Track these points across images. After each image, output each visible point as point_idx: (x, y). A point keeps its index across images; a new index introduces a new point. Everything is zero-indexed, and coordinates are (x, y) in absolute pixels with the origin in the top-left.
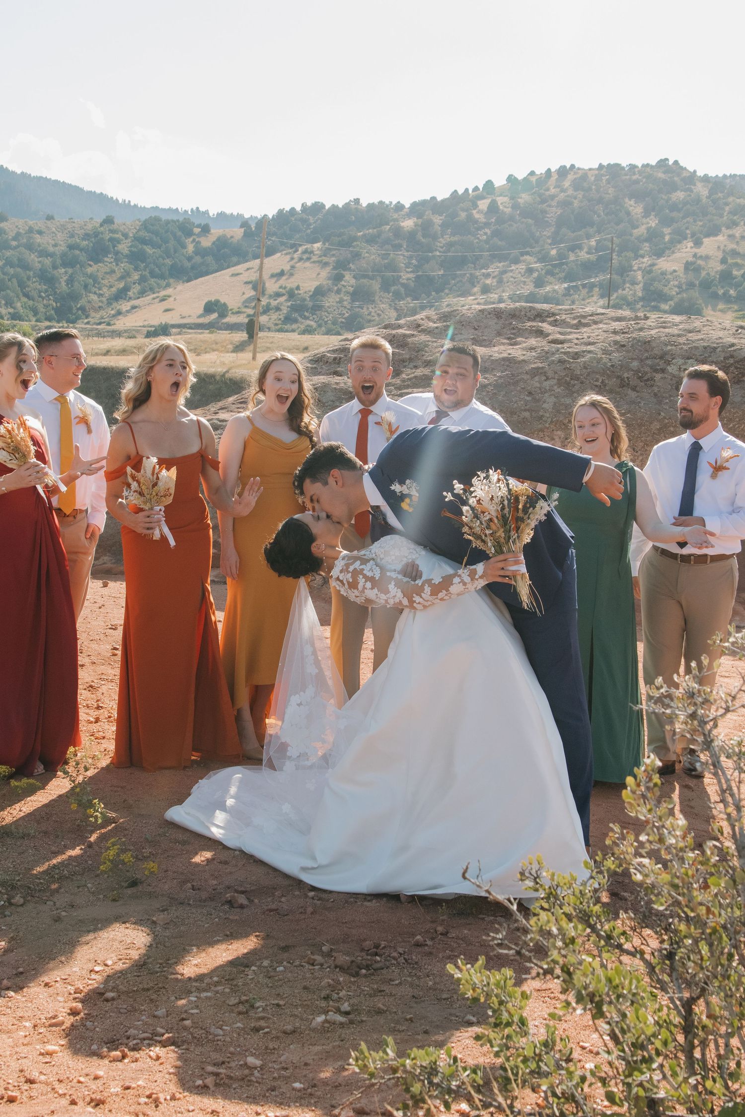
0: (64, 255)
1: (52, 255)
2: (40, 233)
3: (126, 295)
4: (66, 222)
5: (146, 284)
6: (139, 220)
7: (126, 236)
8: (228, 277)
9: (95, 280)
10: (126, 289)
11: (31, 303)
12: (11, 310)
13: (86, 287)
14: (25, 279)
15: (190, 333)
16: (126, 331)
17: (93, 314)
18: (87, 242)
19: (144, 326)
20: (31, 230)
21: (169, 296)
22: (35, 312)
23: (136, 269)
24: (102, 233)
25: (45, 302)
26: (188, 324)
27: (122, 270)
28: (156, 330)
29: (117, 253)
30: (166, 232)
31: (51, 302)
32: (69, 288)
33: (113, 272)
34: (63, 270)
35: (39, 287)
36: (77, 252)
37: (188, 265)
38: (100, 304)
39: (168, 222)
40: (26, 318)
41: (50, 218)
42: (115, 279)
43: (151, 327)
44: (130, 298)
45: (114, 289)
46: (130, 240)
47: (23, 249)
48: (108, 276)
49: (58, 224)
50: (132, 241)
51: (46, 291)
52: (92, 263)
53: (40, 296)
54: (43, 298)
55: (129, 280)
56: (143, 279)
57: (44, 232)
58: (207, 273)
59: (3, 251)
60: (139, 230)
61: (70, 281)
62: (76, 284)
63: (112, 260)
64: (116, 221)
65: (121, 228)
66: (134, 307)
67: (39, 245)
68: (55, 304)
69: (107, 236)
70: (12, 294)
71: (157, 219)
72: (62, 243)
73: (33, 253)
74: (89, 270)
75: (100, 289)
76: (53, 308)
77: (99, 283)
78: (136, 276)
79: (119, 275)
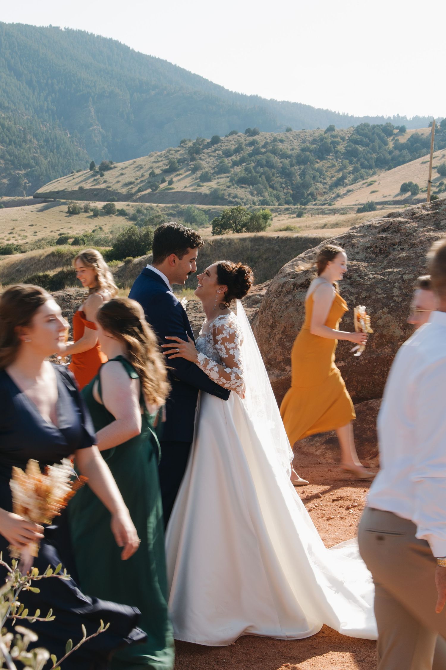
0: (298, 156)
1: (290, 157)
2: (282, 141)
3: (343, 182)
4: (300, 132)
5: (358, 173)
6: (353, 127)
7: (343, 139)
8: (419, 165)
9: (321, 173)
10: (343, 178)
11: (275, 192)
12: (261, 198)
13: (314, 178)
14: (271, 175)
15: (390, 208)
16: (342, 209)
17: (319, 198)
18: (315, 146)
19: (356, 205)
20: (275, 140)
21: (375, 182)
22: (278, 198)
23: (351, 163)
24: (326, 138)
25: (285, 191)
26: (389, 201)
27: (340, 164)
28: (364, 207)
29: (337, 152)
30: (373, 134)
31: (290, 191)
32: (302, 180)
33: (334, 166)
34: (297, 168)
35: (281, 180)
36: (308, 153)
37: (389, 157)
38: (325, 190)
39: (374, 127)
40: (272, 203)
41: (289, 130)
42: (335, 171)
43: (361, 205)
44: (346, 185)
45: (334, 179)
46: (346, 142)
47: (269, 154)
48: (330, 170)
49: (294, 134)
50: (348, 142)
51: (286, 183)
52: (318, 161)
53: (281, 187)
54: (284, 188)
55: (345, 171)
56: (355, 170)
57: (284, 141)
58: (404, 162)
59: (256, 156)
60: (353, 134)
61: (303, 174)
62: (307, 177)
63: (333, 157)
64: (336, 128)
65: (340, 134)
66: (349, 191)
67: (281, 151)
68: (292, 192)
69: (329, 141)
70: (261, 187)
71: (366, 125)
72: (297, 147)
73: (277, 156)
74: (317, 166)
75: (324, 179)
76: (291, 195)
77: (324, 175)
78: (350, 168)
79: (338, 168)
